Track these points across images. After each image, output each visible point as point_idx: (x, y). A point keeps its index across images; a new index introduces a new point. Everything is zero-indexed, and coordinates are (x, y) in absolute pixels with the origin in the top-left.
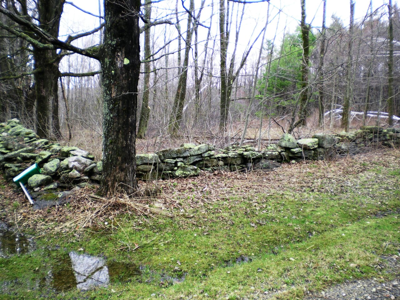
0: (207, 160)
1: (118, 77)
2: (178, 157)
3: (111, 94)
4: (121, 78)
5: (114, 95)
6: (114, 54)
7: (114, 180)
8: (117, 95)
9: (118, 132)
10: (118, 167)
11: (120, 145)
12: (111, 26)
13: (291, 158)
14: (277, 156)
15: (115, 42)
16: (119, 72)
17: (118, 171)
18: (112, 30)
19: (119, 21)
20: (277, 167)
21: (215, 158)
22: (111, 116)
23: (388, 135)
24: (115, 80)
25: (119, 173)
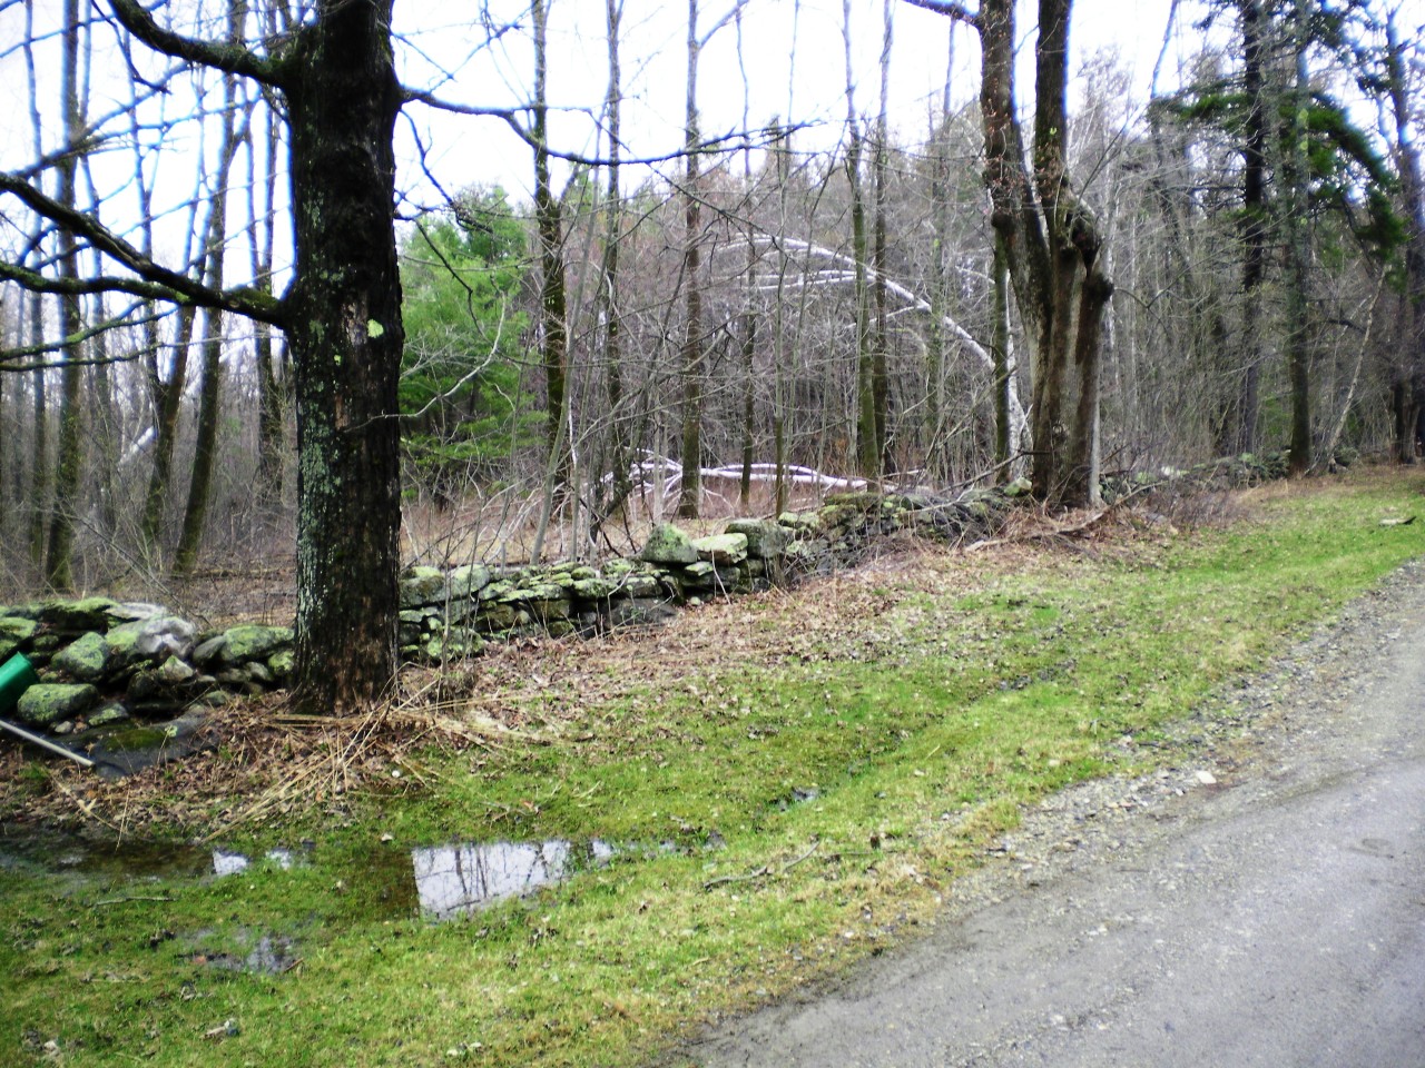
0: (492, 609)
1: (355, 374)
2: (427, 605)
3: (335, 419)
4: (363, 374)
5: (341, 423)
6: (339, 307)
7: (353, 663)
8: (352, 423)
9: (360, 528)
10: (363, 627)
11: (366, 563)
12: (327, 230)
13: (689, 592)
14: (653, 589)
15: (342, 275)
16: (355, 358)
17: (362, 638)
18: (330, 242)
19: (354, 218)
20: (669, 615)
21: (509, 603)
22: (338, 481)
23: (896, 516)
24: (344, 382)
25: (367, 642)
